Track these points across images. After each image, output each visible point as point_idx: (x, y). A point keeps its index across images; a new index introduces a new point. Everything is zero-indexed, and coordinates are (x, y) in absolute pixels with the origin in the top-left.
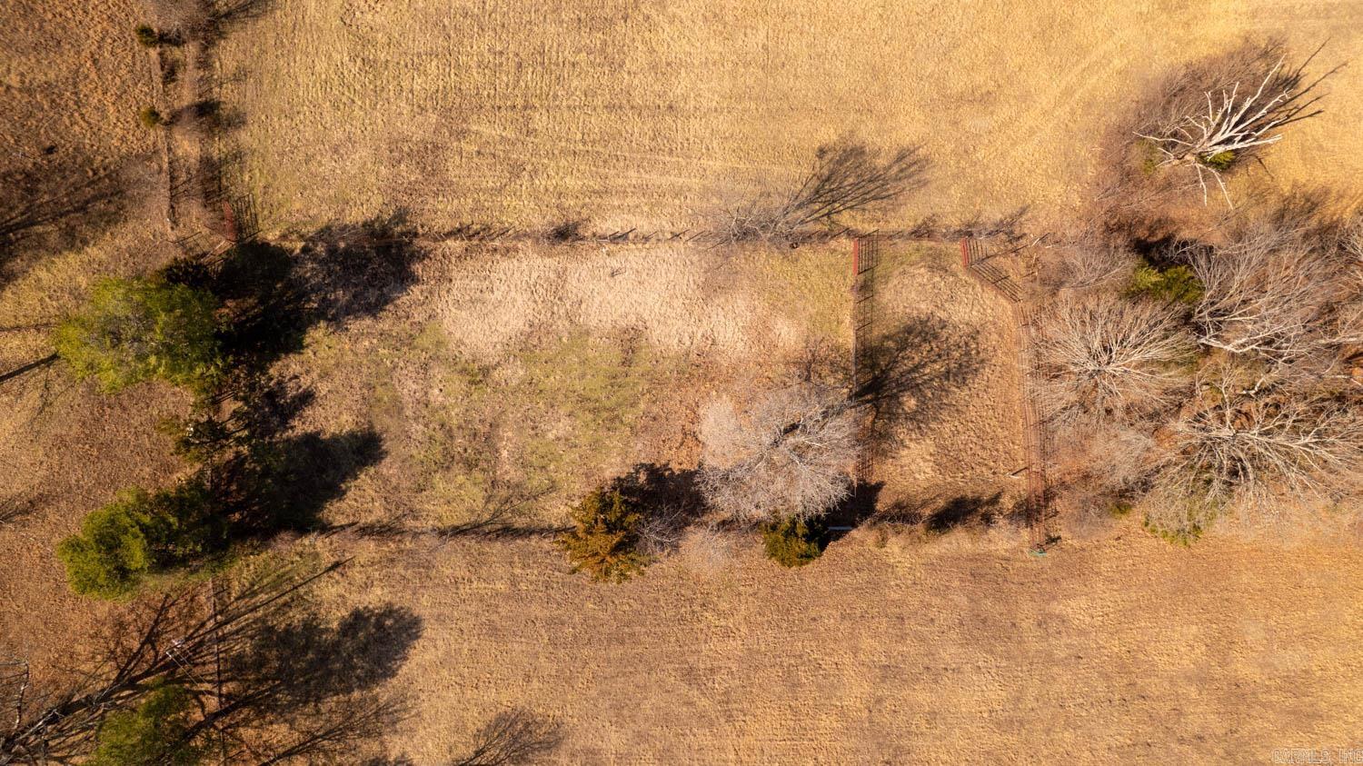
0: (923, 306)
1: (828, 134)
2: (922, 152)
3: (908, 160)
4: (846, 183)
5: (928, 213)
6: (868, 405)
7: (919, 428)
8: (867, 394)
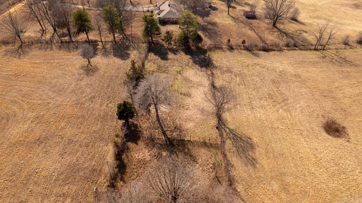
0: (200, 160)
1: (255, 140)
2: (258, 166)
3: (254, 162)
4: (241, 143)
5: (235, 165)
6: (165, 143)
7: (155, 156)
8: (169, 142)
